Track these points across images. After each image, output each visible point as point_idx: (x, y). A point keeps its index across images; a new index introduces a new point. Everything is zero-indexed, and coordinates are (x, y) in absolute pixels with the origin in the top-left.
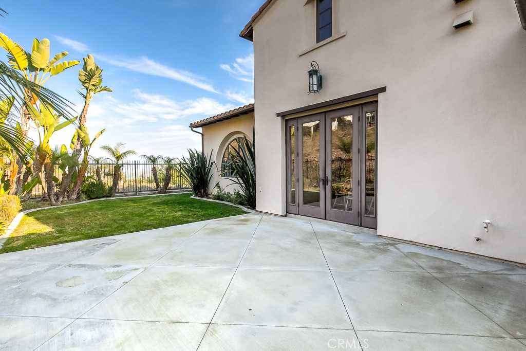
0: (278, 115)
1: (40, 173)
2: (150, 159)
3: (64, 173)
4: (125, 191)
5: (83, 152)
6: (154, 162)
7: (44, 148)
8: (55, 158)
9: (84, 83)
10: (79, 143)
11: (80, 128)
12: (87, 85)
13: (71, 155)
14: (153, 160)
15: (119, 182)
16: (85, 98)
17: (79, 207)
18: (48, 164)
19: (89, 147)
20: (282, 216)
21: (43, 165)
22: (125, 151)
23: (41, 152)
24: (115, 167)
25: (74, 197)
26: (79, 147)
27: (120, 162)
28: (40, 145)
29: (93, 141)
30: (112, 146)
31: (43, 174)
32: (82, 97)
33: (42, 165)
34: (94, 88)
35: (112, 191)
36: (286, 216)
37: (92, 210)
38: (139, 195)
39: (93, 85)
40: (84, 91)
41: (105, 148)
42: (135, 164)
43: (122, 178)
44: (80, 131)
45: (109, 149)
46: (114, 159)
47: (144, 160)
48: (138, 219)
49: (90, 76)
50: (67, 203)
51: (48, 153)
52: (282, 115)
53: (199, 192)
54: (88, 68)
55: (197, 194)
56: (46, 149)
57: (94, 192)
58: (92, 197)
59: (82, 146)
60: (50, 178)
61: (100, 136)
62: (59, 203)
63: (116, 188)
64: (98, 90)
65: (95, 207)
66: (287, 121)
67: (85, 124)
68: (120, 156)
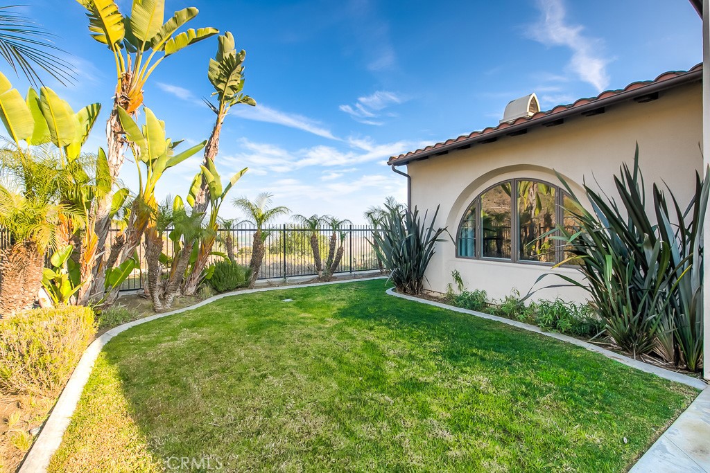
1: (138, 248)
2: (308, 220)
4: (267, 278)
5: (209, 210)
6: (313, 227)
7: (146, 201)
8: (163, 222)
10: (204, 192)
11: (207, 165)
12: (221, 86)
13: (189, 215)
14: (313, 224)
16: (217, 113)
18: (152, 231)
19: (220, 199)
21: (144, 234)
22: (271, 208)
23: (140, 209)
24: (255, 236)
25: (192, 290)
26: (203, 200)
28: (139, 196)
29: (227, 190)
31: (143, 249)
33: (141, 234)
34: (233, 95)
35: (250, 276)
38: (290, 283)
39: (231, 87)
44: (207, 171)
45: (247, 205)
46: (253, 221)
49: (229, 67)
50: (181, 304)
51: (154, 211)
54: (226, 56)
56: (150, 204)
58: (221, 289)
59: (209, 198)
60: (155, 255)
61: (238, 181)
63: (258, 273)
67: (215, 159)
68: (263, 216)
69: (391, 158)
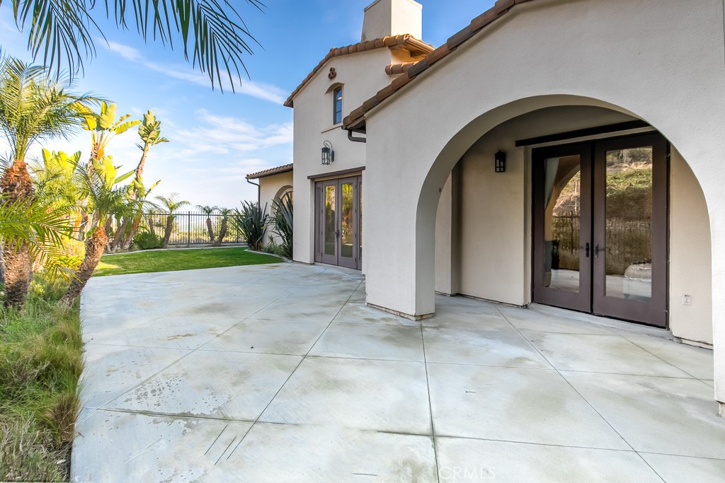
0: (309, 178)
2: (205, 209)
3: (118, 224)
4: (177, 244)
6: (209, 213)
9: (143, 137)
10: (135, 193)
11: (137, 179)
12: (145, 139)
14: (208, 211)
15: (172, 234)
16: (143, 150)
17: (132, 255)
19: (144, 197)
20: (311, 264)
22: (179, 202)
24: (168, 218)
25: (127, 246)
27: (174, 212)
29: (148, 192)
30: (167, 198)
32: (140, 149)
34: (152, 141)
35: (164, 242)
36: (314, 264)
37: (146, 257)
38: (192, 247)
39: (151, 139)
40: (143, 144)
41: (159, 198)
42: (189, 215)
43: (175, 229)
44: (136, 182)
45: (163, 199)
46: (167, 209)
47: (198, 211)
48: (186, 263)
49: (149, 131)
50: (121, 252)
52: (312, 178)
53: (252, 245)
54: (148, 123)
55: (250, 247)
57: (147, 242)
58: (145, 247)
59: (137, 196)
61: (155, 187)
62: (114, 251)
63: (168, 239)
64: (156, 142)
65: (148, 255)
66: (316, 183)
67: (142, 176)
68: (174, 206)
69: (248, 175)
